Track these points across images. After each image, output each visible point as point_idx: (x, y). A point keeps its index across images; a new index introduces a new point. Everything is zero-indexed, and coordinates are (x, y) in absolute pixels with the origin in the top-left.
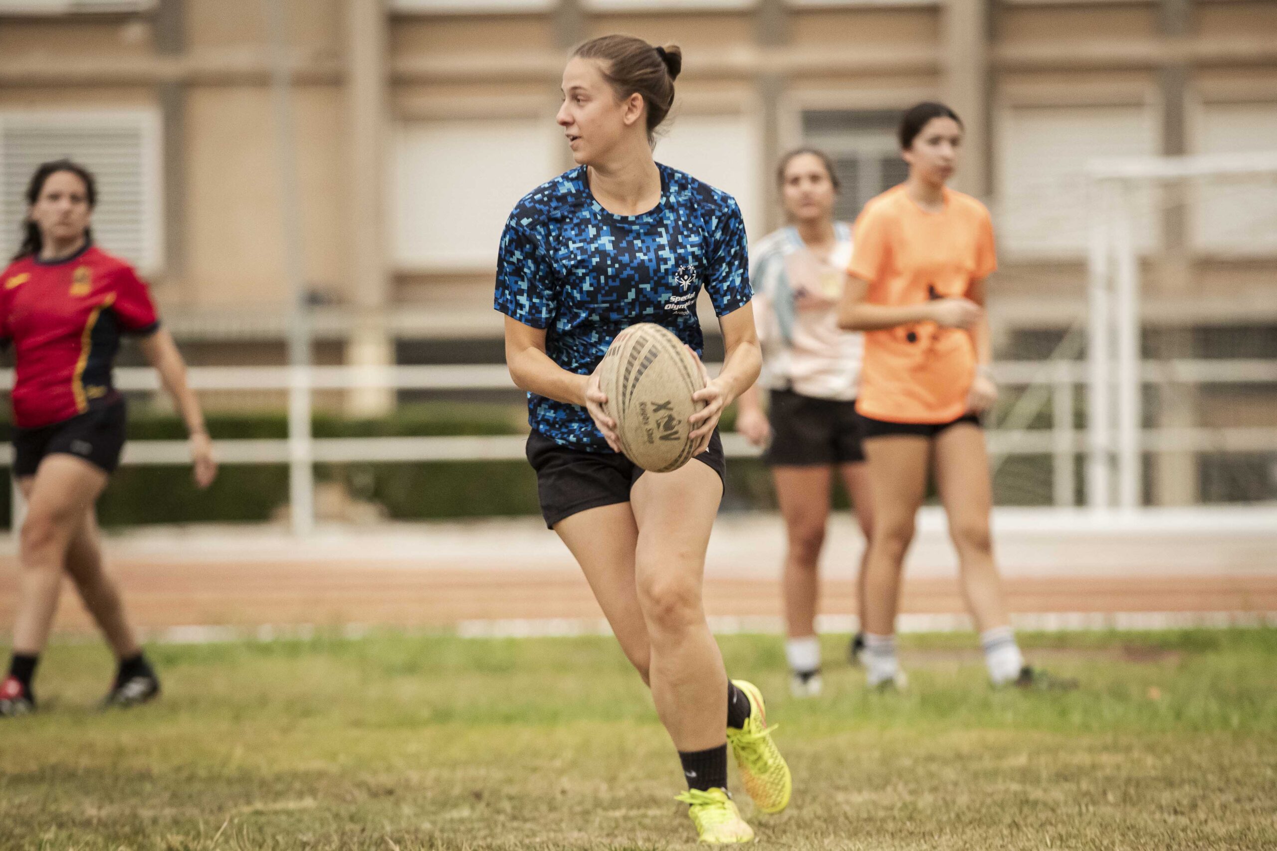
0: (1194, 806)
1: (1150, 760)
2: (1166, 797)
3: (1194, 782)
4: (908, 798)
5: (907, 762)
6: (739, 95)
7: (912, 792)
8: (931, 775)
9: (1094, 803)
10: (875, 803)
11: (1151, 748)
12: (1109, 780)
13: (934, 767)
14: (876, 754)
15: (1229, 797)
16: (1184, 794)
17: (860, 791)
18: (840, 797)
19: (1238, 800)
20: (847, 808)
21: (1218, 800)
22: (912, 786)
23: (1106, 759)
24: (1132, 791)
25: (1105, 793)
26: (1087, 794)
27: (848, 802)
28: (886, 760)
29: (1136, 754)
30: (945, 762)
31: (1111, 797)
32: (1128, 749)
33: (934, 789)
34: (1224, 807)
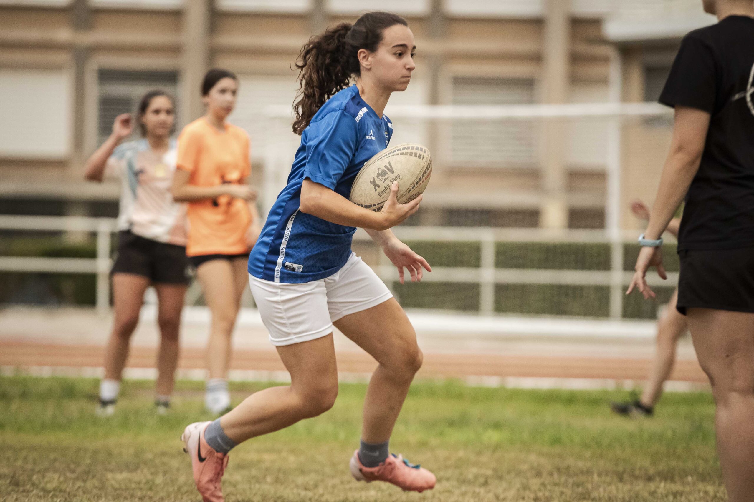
0: (316, 486)
1: (292, 458)
2: (300, 480)
3: (317, 472)
4: (150, 477)
5: (149, 456)
6: (61, 57)
7: (152, 474)
8: (164, 464)
9: (259, 482)
10: (130, 481)
11: (292, 451)
12: (268, 469)
13: (165, 459)
14: (132, 451)
15: (336, 481)
16: (311, 478)
17: (121, 472)
18: (109, 476)
19: (342, 483)
20: (113, 482)
21: (331, 482)
22: (153, 470)
23: (267, 457)
24: (281, 476)
25: (265, 477)
26: (254, 477)
27: (114, 479)
28: (138, 453)
29: (284, 454)
30: (172, 456)
31: (269, 479)
32: (279, 451)
33: (165, 473)
34: (334, 487)
